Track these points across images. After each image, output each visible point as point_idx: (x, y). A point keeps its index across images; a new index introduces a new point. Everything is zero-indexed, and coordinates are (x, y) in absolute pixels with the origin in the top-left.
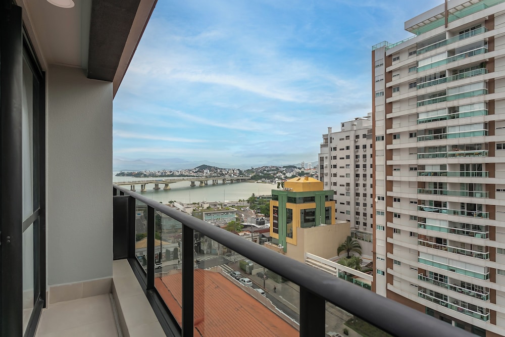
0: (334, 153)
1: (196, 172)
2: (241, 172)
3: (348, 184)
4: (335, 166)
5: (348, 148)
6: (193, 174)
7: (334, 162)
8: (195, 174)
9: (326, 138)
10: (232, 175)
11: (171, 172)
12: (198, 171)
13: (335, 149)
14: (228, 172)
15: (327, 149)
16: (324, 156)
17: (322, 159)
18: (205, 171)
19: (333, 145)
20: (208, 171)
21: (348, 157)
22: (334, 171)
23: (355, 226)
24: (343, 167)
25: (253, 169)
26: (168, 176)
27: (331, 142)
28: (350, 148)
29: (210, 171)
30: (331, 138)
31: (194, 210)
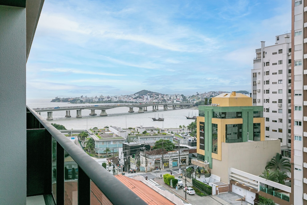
0: (266, 69)
1: (136, 98)
2: (184, 98)
3: (280, 101)
4: (268, 82)
5: (281, 62)
6: (132, 100)
7: (266, 78)
8: (134, 100)
9: (258, 52)
10: (175, 101)
11: (108, 98)
12: (137, 97)
13: (268, 63)
14: (170, 98)
15: (260, 65)
16: (257, 71)
17: (255, 75)
18: (145, 97)
19: (266, 60)
20: (149, 97)
21: (281, 72)
22: (266, 87)
23: (287, 145)
24: (276, 83)
25: (198, 94)
26: (106, 102)
27: (264, 57)
28: (283, 62)
29: (151, 97)
30: (264, 52)
31: (129, 135)
